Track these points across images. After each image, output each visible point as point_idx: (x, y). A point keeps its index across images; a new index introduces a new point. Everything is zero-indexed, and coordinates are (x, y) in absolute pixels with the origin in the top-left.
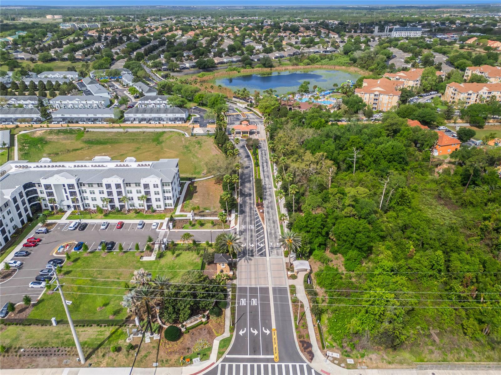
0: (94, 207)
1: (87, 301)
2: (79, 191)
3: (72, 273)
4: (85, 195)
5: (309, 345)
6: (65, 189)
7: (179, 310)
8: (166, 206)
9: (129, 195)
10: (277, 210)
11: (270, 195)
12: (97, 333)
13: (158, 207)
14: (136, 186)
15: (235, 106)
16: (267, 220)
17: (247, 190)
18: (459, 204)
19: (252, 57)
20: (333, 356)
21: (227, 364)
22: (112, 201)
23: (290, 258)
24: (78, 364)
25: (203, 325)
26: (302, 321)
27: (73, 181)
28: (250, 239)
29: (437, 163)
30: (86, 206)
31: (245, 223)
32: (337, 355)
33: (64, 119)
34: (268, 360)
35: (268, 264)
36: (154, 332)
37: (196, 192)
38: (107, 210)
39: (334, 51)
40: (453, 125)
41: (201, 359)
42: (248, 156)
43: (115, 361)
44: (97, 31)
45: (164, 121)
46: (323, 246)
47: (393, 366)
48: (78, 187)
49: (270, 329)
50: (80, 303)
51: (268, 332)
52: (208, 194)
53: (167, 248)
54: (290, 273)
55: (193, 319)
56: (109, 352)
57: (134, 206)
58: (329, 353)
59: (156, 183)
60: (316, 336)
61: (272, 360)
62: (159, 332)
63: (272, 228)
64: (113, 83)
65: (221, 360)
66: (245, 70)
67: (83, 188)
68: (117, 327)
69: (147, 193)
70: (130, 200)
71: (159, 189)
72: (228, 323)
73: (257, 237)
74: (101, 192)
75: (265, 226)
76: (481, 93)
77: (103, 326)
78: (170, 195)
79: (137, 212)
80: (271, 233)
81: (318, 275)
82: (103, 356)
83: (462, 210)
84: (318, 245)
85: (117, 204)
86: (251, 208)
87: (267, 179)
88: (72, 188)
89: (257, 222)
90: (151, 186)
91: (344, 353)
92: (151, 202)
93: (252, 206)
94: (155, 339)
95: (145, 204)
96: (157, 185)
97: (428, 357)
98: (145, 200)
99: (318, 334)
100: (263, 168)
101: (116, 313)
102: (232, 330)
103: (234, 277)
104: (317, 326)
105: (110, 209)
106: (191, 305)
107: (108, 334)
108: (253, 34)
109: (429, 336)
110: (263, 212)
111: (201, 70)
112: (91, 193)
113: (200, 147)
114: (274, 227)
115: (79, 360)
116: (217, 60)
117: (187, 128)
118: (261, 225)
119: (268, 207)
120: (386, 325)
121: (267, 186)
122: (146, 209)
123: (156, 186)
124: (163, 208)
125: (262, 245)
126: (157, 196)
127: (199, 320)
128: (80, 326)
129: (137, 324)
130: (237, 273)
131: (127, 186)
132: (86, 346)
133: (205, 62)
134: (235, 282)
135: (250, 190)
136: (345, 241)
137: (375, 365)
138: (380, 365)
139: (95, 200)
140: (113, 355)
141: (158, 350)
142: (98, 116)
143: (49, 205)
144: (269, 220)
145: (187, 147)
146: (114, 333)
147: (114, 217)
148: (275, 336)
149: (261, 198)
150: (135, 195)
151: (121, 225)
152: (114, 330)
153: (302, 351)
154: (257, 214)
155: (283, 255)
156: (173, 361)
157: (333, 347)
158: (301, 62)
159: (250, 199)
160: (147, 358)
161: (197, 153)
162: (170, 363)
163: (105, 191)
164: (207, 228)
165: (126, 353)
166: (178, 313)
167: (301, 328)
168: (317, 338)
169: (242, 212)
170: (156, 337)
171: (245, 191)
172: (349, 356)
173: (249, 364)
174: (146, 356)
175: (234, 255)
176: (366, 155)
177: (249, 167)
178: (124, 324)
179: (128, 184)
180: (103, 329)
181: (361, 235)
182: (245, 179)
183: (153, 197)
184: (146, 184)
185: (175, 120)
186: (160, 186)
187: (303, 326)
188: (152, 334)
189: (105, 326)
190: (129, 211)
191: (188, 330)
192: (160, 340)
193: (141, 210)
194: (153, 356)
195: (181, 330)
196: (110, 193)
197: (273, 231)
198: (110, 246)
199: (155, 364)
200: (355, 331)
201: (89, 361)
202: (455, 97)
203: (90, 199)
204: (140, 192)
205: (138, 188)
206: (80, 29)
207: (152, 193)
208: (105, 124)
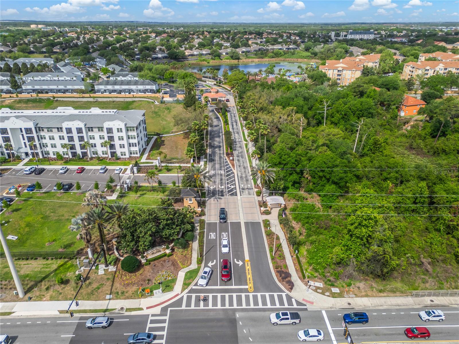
0: (54, 154)
1: (36, 237)
2: (38, 136)
3: (21, 211)
4: (44, 141)
5: (288, 275)
6: (23, 135)
7: (139, 237)
8: (131, 153)
9: (92, 141)
10: (247, 159)
11: (241, 147)
12: (42, 266)
13: (122, 155)
14: (99, 130)
15: (204, 83)
16: (238, 167)
17: (216, 143)
18: (431, 153)
19: (221, 51)
20: (315, 285)
21: (194, 296)
22: (73, 147)
23: (263, 196)
24: (15, 298)
25: (166, 258)
26: (278, 253)
27: (30, 125)
28: (220, 182)
29: (405, 121)
30: (46, 154)
31: (215, 169)
32: (320, 284)
33: (34, 91)
34: (241, 291)
35: (240, 202)
36: (110, 264)
37: (164, 145)
38: (67, 158)
39: (296, 48)
40: (414, 95)
41: (163, 291)
42: (217, 118)
43: (61, 294)
44: (76, 33)
45: (134, 92)
46: (297, 184)
47: (385, 294)
48: (37, 132)
49: (243, 260)
50: (27, 239)
51: (240, 263)
52: (177, 148)
53: (130, 189)
54: (263, 209)
55: (155, 250)
56: (54, 285)
57: (97, 154)
58: (311, 283)
59: (119, 127)
60: (295, 266)
61: (246, 291)
62: (115, 264)
63: (243, 173)
64: (87, 68)
65: (187, 291)
66: (214, 61)
67: (42, 133)
68: (66, 260)
69: (111, 138)
70: (92, 147)
71: (124, 134)
72: (195, 256)
73: (227, 180)
74: (61, 138)
75: (235, 171)
76: (437, 69)
77: (50, 259)
78: (135, 141)
79: (100, 160)
80: (241, 177)
81: (293, 210)
82: (47, 289)
83: (434, 158)
84: (291, 183)
85: (79, 151)
86: (220, 157)
87: (236, 135)
88: (30, 133)
89: (228, 168)
90: (115, 131)
91: (328, 282)
92: (115, 149)
93: (222, 156)
94: (110, 270)
95: (109, 151)
96: (121, 129)
97: (422, 285)
98: (108, 146)
99: (297, 265)
100: (233, 126)
101: (66, 247)
102: (200, 262)
103: (203, 214)
104: (295, 256)
105: (71, 157)
106: (152, 232)
107: (55, 267)
108: (221, 36)
109: (421, 264)
110: (233, 160)
111: (172, 60)
112: (50, 139)
113: (170, 112)
114: (245, 172)
115: (17, 294)
116: (188, 52)
117: (157, 98)
118: (231, 170)
119: (238, 156)
120: (375, 248)
121: (237, 140)
122: (110, 157)
123: (119, 130)
124: (127, 156)
125: (232, 187)
126: (122, 142)
127: (162, 252)
128: (23, 259)
129: (90, 256)
130: (206, 210)
131: (89, 131)
132: (28, 279)
133: (176, 53)
134: (203, 218)
135: (219, 143)
136: (321, 178)
137: (364, 294)
138: (370, 293)
139: (55, 147)
140: (58, 288)
141: (113, 282)
142: (69, 87)
143: (6, 152)
144: (240, 166)
145: (156, 113)
146: (62, 265)
147: (75, 164)
148: (248, 267)
149: (231, 149)
150: (98, 141)
151: (82, 170)
152: (62, 263)
153: (280, 281)
154: (227, 162)
155: (255, 194)
156: (130, 292)
157: (315, 277)
158: (266, 56)
159: (220, 150)
160: (100, 290)
161: (166, 117)
162: (127, 295)
163: (66, 135)
164: (174, 173)
165: (75, 285)
166: (137, 242)
167: (278, 260)
168: (296, 268)
169: (212, 160)
170: (112, 268)
171: (214, 144)
172: (333, 286)
173: (219, 295)
174: (98, 288)
175: (203, 195)
176: (335, 113)
177: (219, 126)
178: (74, 256)
179: (90, 129)
180: (49, 262)
181: (338, 169)
182: (214, 135)
183: (117, 143)
184: (110, 128)
185: (145, 91)
186: (124, 130)
187: (280, 257)
188: (107, 266)
189: (52, 259)
190: (92, 158)
191: (149, 262)
192: (115, 272)
193: (104, 158)
194: (107, 287)
195: (140, 262)
196: (71, 139)
197: (244, 176)
198: (67, 187)
199: (108, 297)
200: (338, 260)
201: (29, 295)
202: (413, 74)
203: (49, 146)
204: (104, 138)
205: (101, 134)
206: (61, 32)
207: (116, 139)
208: (75, 94)
